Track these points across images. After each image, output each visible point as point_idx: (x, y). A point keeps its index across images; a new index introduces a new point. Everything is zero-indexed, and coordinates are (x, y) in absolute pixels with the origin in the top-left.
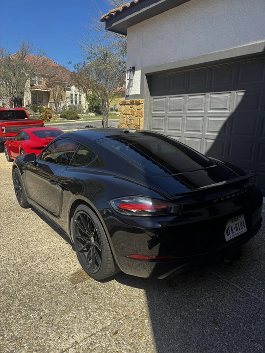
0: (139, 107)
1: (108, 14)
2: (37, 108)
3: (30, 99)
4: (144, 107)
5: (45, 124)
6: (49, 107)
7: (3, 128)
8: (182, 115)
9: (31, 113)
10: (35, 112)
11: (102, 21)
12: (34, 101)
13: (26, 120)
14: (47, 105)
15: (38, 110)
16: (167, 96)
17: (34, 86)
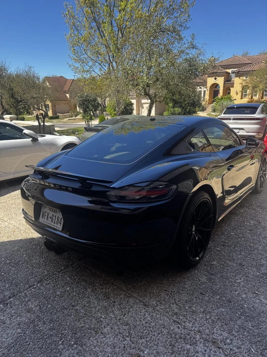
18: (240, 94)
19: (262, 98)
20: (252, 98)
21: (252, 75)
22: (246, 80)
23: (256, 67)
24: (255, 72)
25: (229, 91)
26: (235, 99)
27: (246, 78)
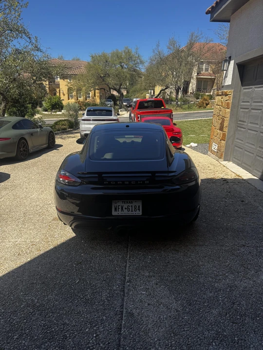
0: (227, 98)
1: (211, 7)
2: (199, 95)
3: (194, 86)
4: (232, 98)
5: (173, 113)
6: (212, 94)
7: (139, 116)
8: (261, 108)
9: (192, 100)
10: (197, 99)
11: (207, 13)
12: (199, 88)
13: (162, 109)
14: (210, 92)
15: (200, 97)
16: (253, 87)
17: (201, 73)
18: (66, 96)
19: (86, 100)
20: (77, 99)
21: (75, 78)
22: (70, 83)
23: (77, 72)
24: (77, 76)
25: (55, 92)
26: (63, 100)
27: (70, 80)
